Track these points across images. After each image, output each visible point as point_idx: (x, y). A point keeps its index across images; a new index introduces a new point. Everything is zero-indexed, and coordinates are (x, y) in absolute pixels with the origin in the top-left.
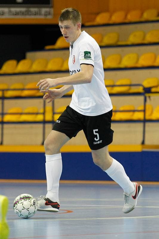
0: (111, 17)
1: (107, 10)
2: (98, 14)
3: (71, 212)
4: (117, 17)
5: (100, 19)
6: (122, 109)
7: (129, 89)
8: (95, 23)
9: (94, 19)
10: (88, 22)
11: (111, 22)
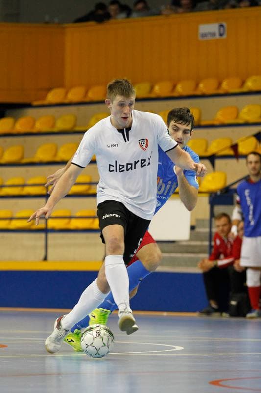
0: (66, 93)
1: (61, 85)
2: (49, 90)
3: (6, 346)
4: (74, 95)
5: (52, 97)
6: (78, 214)
7: (89, 189)
8: (46, 102)
9: (44, 97)
10: (36, 100)
11: (66, 101)
